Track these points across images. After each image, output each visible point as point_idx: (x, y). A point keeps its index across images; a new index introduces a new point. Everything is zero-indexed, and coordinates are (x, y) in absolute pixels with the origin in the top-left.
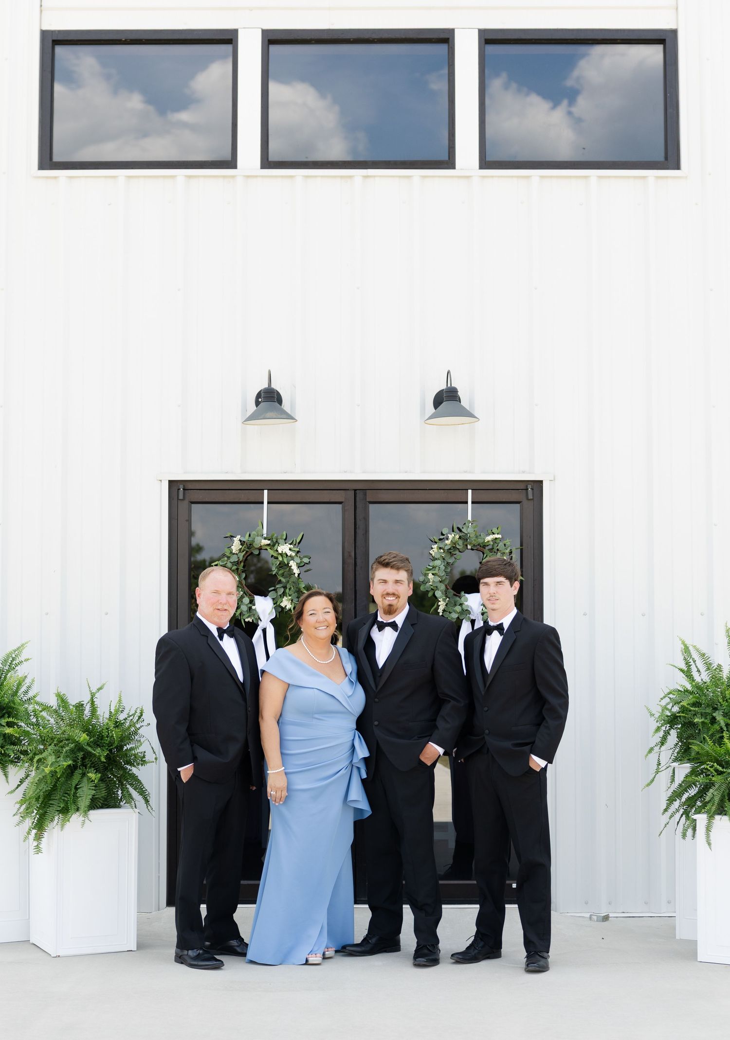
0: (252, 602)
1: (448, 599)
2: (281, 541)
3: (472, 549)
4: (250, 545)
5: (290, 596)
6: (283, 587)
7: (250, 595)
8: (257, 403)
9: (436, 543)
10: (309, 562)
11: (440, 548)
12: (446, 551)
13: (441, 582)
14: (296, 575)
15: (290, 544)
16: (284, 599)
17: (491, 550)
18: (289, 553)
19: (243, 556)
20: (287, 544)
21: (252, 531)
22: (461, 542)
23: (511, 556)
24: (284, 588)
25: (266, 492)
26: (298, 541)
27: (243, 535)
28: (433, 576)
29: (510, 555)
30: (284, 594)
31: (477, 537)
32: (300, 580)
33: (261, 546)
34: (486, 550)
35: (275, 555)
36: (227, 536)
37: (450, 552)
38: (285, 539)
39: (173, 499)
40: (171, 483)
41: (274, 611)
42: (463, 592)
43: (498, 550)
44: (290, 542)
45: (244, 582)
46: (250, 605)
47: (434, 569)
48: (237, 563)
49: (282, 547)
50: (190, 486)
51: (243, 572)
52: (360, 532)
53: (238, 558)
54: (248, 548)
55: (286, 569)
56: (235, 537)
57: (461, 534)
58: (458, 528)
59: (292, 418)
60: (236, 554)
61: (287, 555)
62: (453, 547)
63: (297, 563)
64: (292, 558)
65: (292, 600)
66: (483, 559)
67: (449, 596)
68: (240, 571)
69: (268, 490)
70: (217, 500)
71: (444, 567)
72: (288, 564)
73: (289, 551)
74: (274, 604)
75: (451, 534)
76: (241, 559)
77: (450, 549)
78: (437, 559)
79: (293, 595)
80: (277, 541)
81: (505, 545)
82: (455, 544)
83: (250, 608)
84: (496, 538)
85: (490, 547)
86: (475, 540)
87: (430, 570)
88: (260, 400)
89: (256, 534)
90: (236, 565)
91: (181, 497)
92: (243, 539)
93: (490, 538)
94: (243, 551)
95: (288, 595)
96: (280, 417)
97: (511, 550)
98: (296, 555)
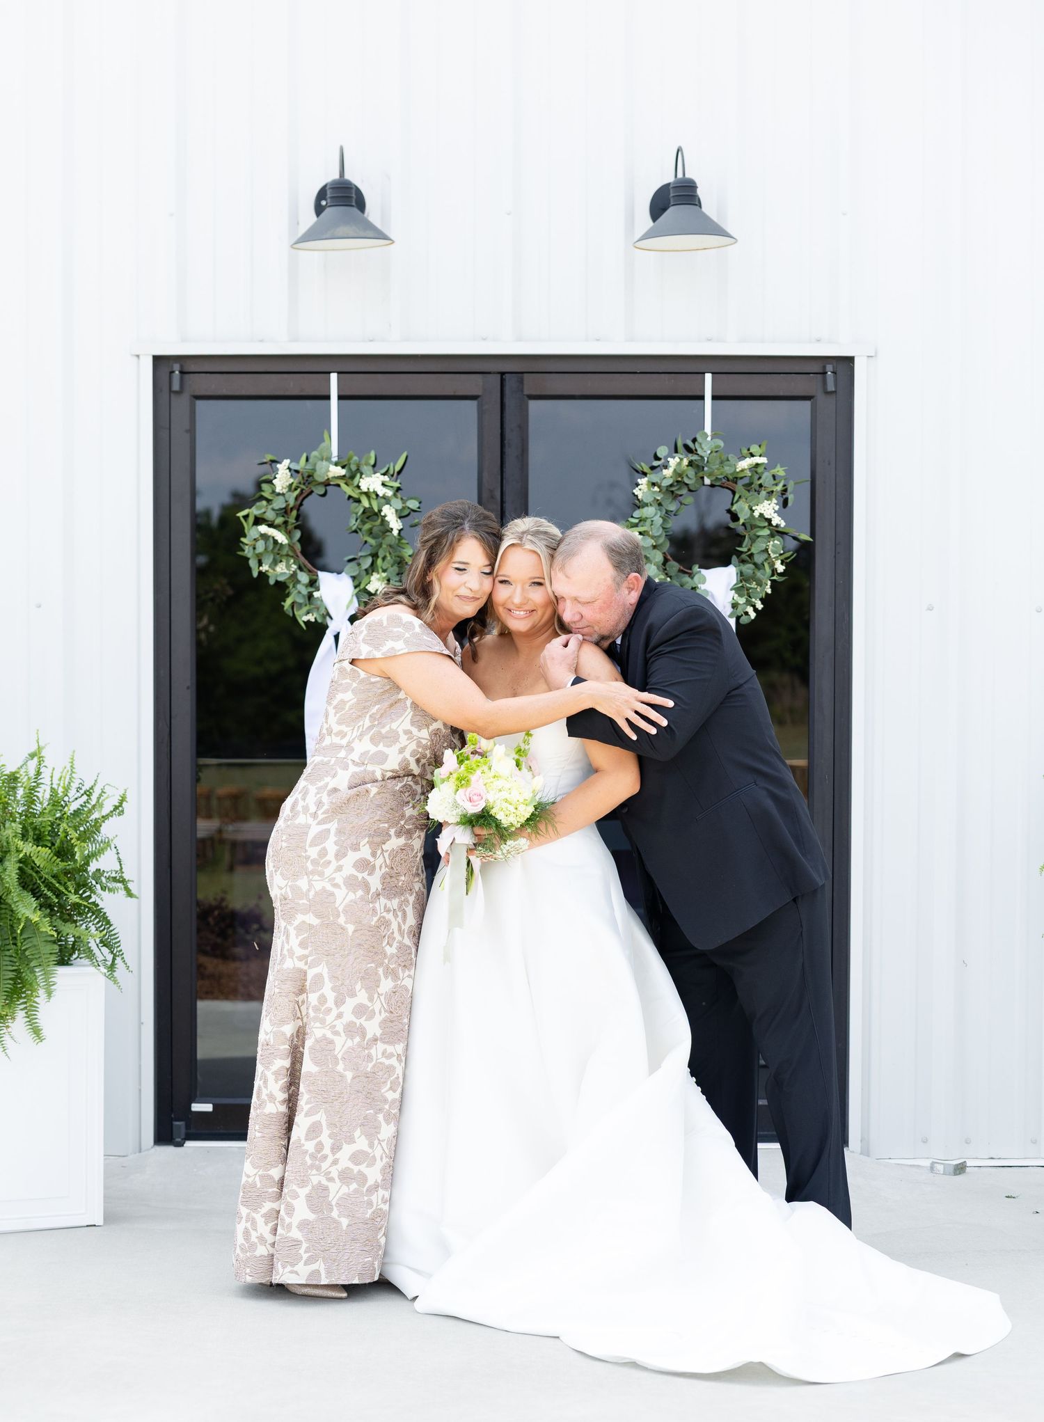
0: (313, 583)
1: (669, 579)
2: (365, 469)
3: (712, 486)
4: (309, 476)
5: (384, 571)
6: (370, 555)
7: (310, 571)
8: (319, 210)
9: (645, 474)
10: (419, 508)
11: (654, 484)
12: (664, 489)
13: (654, 547)
14: (395, 533)
15: (384, 474)
16: (373, 578)
17: (748, 486)
18: (382, 491)
19: (296, 499)
20: (378, 475)
21: (310, 453)
22: (691, 472)
23: (784, 496)
24: (373, 557)
25: (334, 377)
26: (398, 468)
27: (295, 459)
28: (641, 537)
29: (783, 494)
30: (372, 569)
31: (722, 462)
32: (403, 541)
33: (328, 479)
34: (739, 487)
35: (355, 495)
36: (265, 461)
37: (672, 492)
38: (374, 466)
39: (161, 391)
40: (158, 360)
41: (355, 600)
42: (697, 566)
43: (761, 486)
44: (384, 471)
45: (298, 547)
46: (311, 589)
47: (642, 523)
48: (285, 511)
49: (368, 479)
50: (193, 368)
51: (296, 528)
52: (511, 453)
53: (286, 501)
54: (304, 484)
55: (375, 521)
56: (280, 463)
57: (694, 457)
58: (687, 447)
59: (385, 237)
60: (283, 494)
61: (377, 495)
62: (678, 482)
63: (396, 511)
64: (387, 500)
65: (389, 580)
66: (732, 504)
67: (673, 574)
68: (290, 527)
69: (339, 373)
70: (243, 393)
71: (661, 521)
72: (380, 511)
73: (381, 487)
74: (356, 587)
75: (674, 458)
76: (292, 502)
77: (671, 485)
78: (646, 505)
79: (391, 569)
80: (358, 469)
81: (774, 477)
82: (680, 475)
83: (310, 596)
84: (757, 465)
85: (746, 481)
86: (718, 469)
87: (636, 525)
88: (324, 203)
89: (320, 457)
90: (283, 516)
91: (176, 387)
92: (294, 466)
93: (745, 464)
94: (296, 489)
95: (380, 570)
96: (362, 234)
97: (784, 486)
98: (395, 495)
